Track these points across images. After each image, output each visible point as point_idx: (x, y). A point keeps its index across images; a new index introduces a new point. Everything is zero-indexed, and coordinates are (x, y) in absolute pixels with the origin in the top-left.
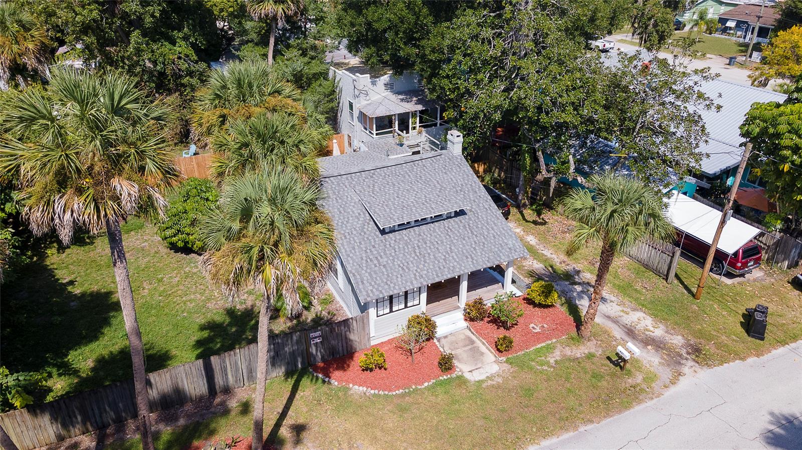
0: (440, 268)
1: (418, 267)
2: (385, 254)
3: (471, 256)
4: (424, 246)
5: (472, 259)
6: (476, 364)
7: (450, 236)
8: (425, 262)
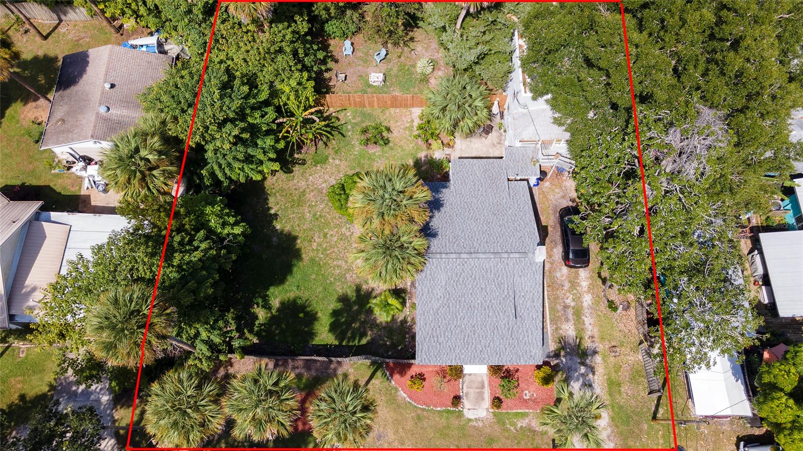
6: (475, 405)
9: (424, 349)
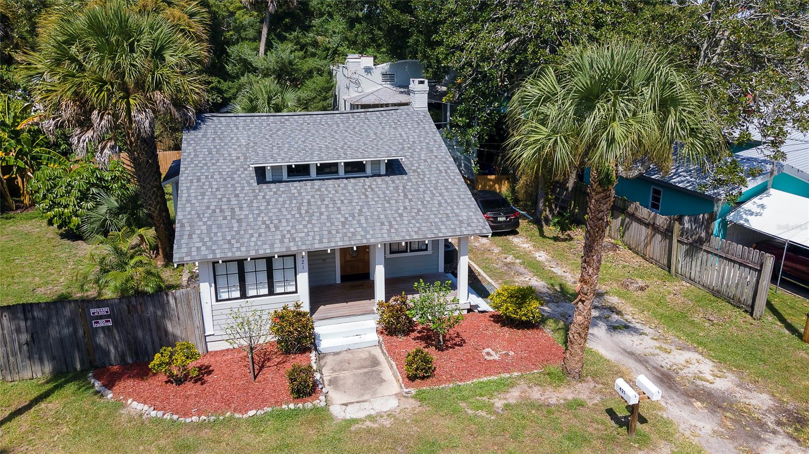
0: (330, 232)
1: (294, 227)
2: (250, 206)
3: (390, 222)
4: (319, 203)
5: (391, 226)
6: (362, 395)
7: (367, 196)
8: (309, 222)
9: (197, 231)
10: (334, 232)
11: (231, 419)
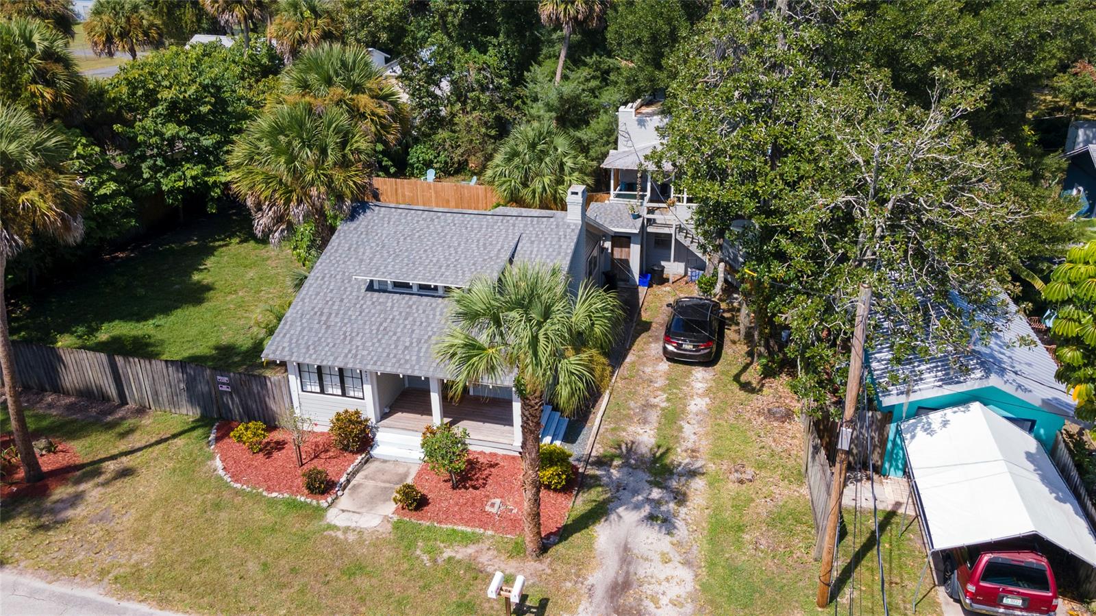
1: (364, 343)
2: (345, 313)
4: (401, 322)
6: (363, 507)
9: (292, 332)
10: (392, 356)
11: (261, 493)
